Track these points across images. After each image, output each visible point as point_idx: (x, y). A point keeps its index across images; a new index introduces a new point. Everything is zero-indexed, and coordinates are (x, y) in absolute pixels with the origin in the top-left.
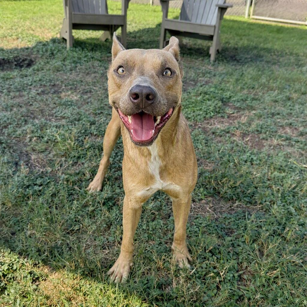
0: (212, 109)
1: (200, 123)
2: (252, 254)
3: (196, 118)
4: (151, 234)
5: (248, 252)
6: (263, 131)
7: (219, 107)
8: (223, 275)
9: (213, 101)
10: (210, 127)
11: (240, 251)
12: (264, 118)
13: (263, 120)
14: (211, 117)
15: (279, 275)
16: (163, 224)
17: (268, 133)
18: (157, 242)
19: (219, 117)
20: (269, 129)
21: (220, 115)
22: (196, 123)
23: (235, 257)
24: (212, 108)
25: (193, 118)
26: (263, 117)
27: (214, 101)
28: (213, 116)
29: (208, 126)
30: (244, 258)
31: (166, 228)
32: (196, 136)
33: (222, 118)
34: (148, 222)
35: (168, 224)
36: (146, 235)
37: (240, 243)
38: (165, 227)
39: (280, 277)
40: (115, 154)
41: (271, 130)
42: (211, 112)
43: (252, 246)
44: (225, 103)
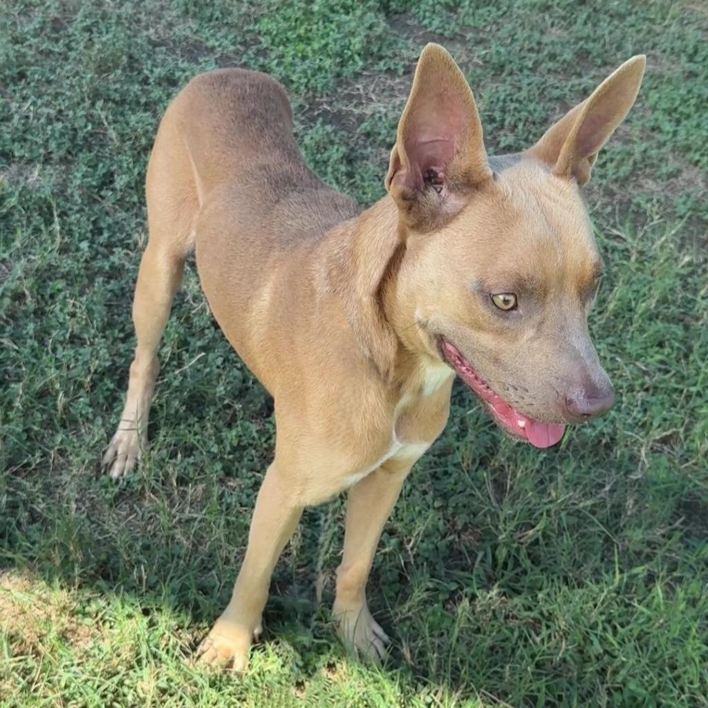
0: (358, 46)
1: (325, 99)
2: (478, 493)
3: (312, 81)
4: (229, 460)
5: (469, 491)
6: (509, 120)
7: (379, 37)
8: (412, 549)
9: (358, 12)
10: (357, 111)
11: (449, 487)
12: (511, 74)
13: (509, 79)
14: (357, 75)
15: (541, 538)
16: (257, 431)
17: (520, 126)
18: (247, 481)
19: (380, 71)
20: (524, 114)
21: (381, 65)
22: (314, 97)
23: (437, 504)
24: (357, 43)
25: (304, 80)
26: (508, 68)
27: (364, 14)
28: (364, 69)
29: (351, 108)
30: (460, 505)
31: (266, 442)
32: (318, 150)
33: (388, 76)
34: (218, 429)
35: (268, 432)
36: (218, 466)
37: (451, 469)
38: (263, 439)
39: (542, 542)
40: (91, 227)
41: (530, 119)
42: (356, 57)
43: (479, 473)
44: (397, 17)
